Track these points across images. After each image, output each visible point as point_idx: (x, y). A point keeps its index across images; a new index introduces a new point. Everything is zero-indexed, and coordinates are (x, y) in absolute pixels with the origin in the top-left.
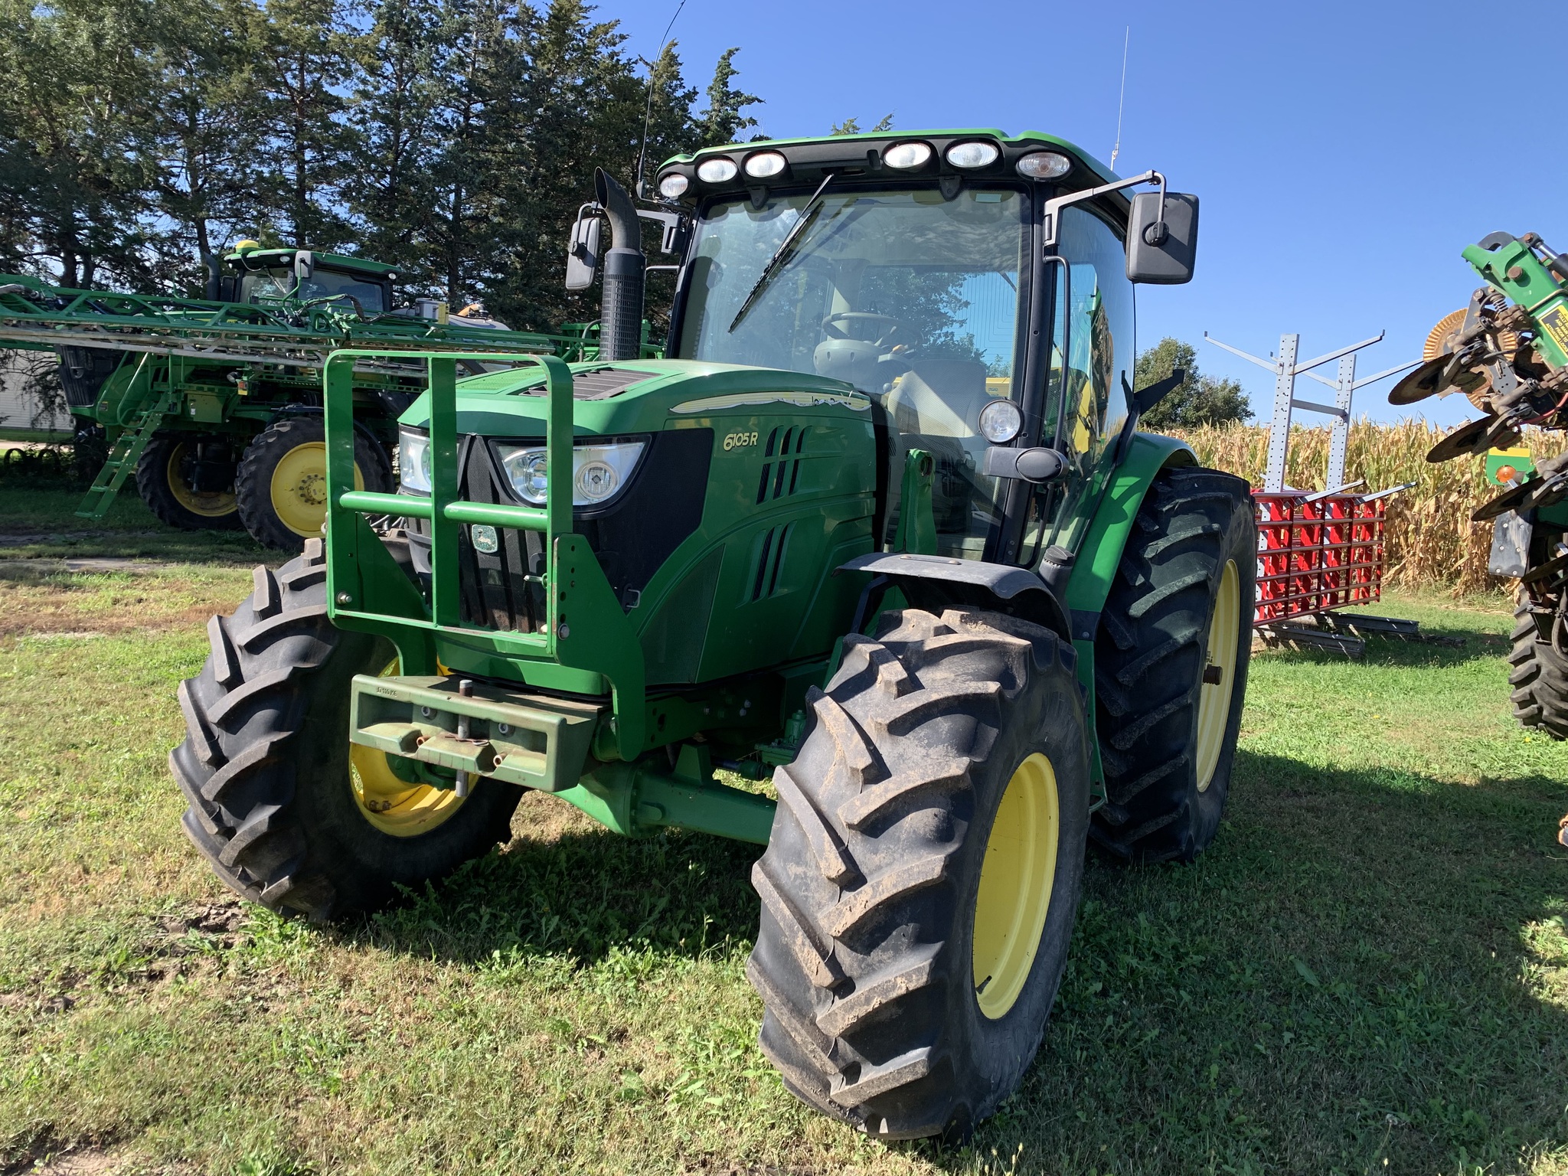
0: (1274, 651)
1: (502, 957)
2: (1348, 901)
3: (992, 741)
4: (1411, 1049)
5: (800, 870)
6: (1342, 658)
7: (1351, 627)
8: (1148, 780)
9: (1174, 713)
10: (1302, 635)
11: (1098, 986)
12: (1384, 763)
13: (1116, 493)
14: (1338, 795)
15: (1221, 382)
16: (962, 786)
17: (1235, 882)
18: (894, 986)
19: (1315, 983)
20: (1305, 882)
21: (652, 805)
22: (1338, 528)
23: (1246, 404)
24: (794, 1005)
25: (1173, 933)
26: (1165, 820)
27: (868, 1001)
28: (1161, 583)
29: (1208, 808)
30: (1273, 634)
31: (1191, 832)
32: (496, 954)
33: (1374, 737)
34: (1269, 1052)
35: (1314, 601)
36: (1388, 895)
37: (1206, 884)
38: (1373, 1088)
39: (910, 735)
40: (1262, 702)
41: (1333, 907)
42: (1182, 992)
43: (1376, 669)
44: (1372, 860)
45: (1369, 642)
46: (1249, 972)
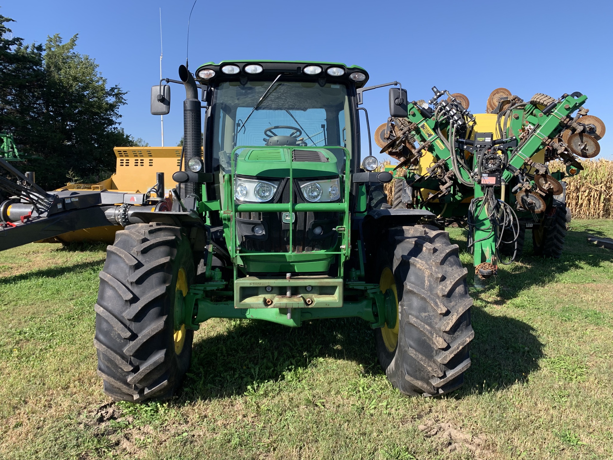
5: (426, 314)
27: (458, 348)
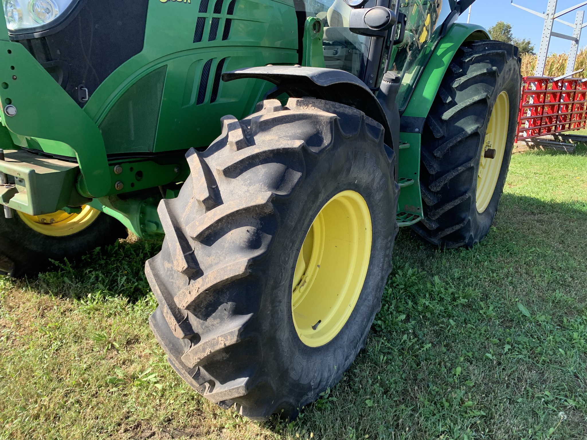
0: (532, 151)
1: (92, 298)
2: (552, 268)
3: (296, 181)
4: (580, 357)
6: (564, 153)
7: (570, 140)
8: (449, 207)
9: (463, 172)
10: (546, 144)
11: (403, 317)
12: (580, 199)
13: (439, 52)
14: (554, 214)
15: (522, 41)
16: (268, 211)
17: (493, 258)
18: (218, 343)
19: (528, 314)
20: (531, 258)
21: (152, 222)
22: (568, 94)
23: (532, 50)
24: (173, 345)
25: (453, 286)
26: (457, 227)
27: (204, 350)
28: (461, 101)
29: (483, 222)
30: (533, 143)
31: (472, 233)
32: (89, 295)
33: (576, 187)
34: (494, 358)
35: (553, 128)
36: (575, 265)
37: (477, 259)
38: (554, 381)
39: (240, 178)
40: (523, 172)
41: (544, 272)
42: (451, 321)
43: (580, 157)
44: (569, 246)
45: (578, 146)
46: (491, 308)
